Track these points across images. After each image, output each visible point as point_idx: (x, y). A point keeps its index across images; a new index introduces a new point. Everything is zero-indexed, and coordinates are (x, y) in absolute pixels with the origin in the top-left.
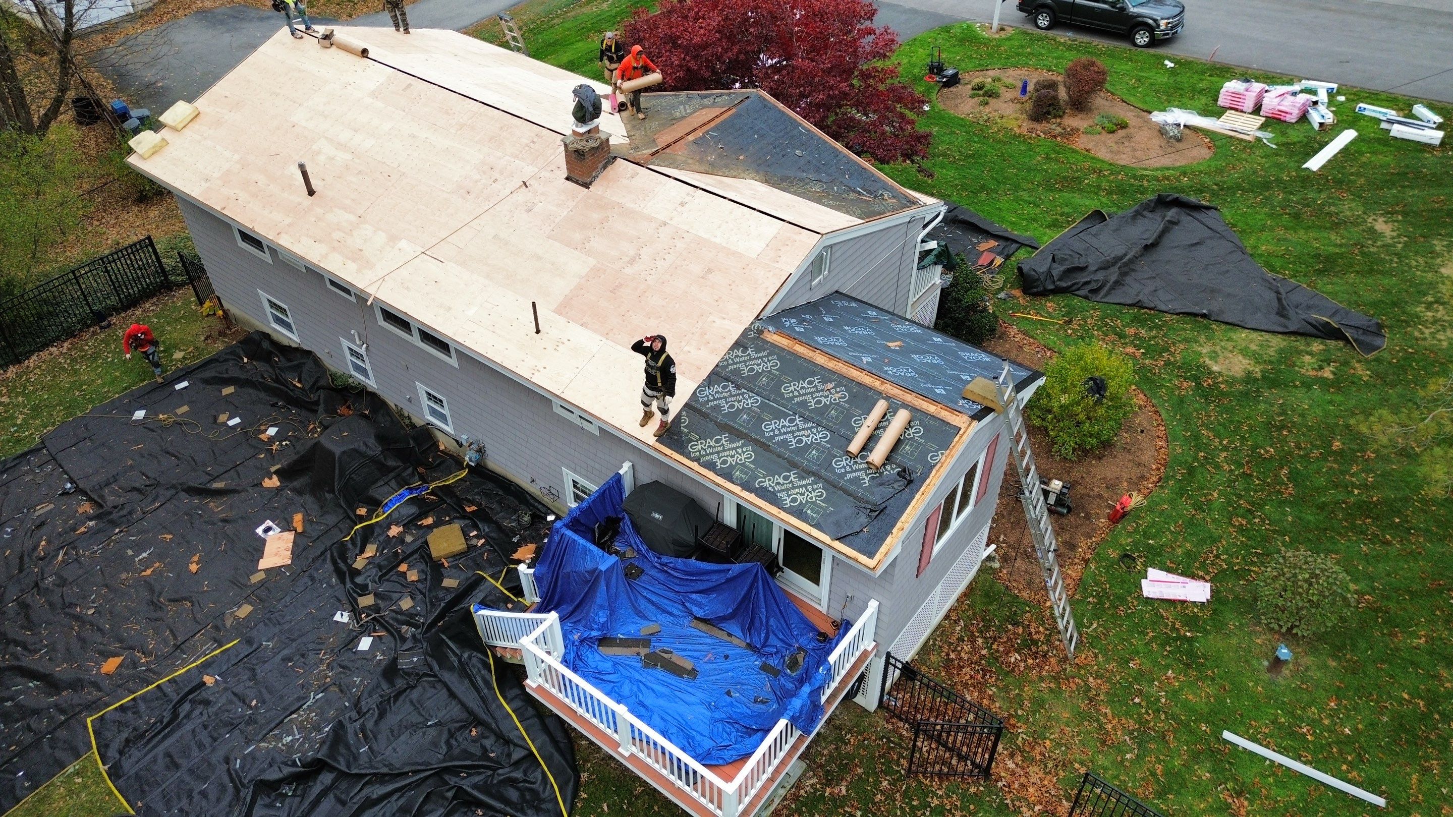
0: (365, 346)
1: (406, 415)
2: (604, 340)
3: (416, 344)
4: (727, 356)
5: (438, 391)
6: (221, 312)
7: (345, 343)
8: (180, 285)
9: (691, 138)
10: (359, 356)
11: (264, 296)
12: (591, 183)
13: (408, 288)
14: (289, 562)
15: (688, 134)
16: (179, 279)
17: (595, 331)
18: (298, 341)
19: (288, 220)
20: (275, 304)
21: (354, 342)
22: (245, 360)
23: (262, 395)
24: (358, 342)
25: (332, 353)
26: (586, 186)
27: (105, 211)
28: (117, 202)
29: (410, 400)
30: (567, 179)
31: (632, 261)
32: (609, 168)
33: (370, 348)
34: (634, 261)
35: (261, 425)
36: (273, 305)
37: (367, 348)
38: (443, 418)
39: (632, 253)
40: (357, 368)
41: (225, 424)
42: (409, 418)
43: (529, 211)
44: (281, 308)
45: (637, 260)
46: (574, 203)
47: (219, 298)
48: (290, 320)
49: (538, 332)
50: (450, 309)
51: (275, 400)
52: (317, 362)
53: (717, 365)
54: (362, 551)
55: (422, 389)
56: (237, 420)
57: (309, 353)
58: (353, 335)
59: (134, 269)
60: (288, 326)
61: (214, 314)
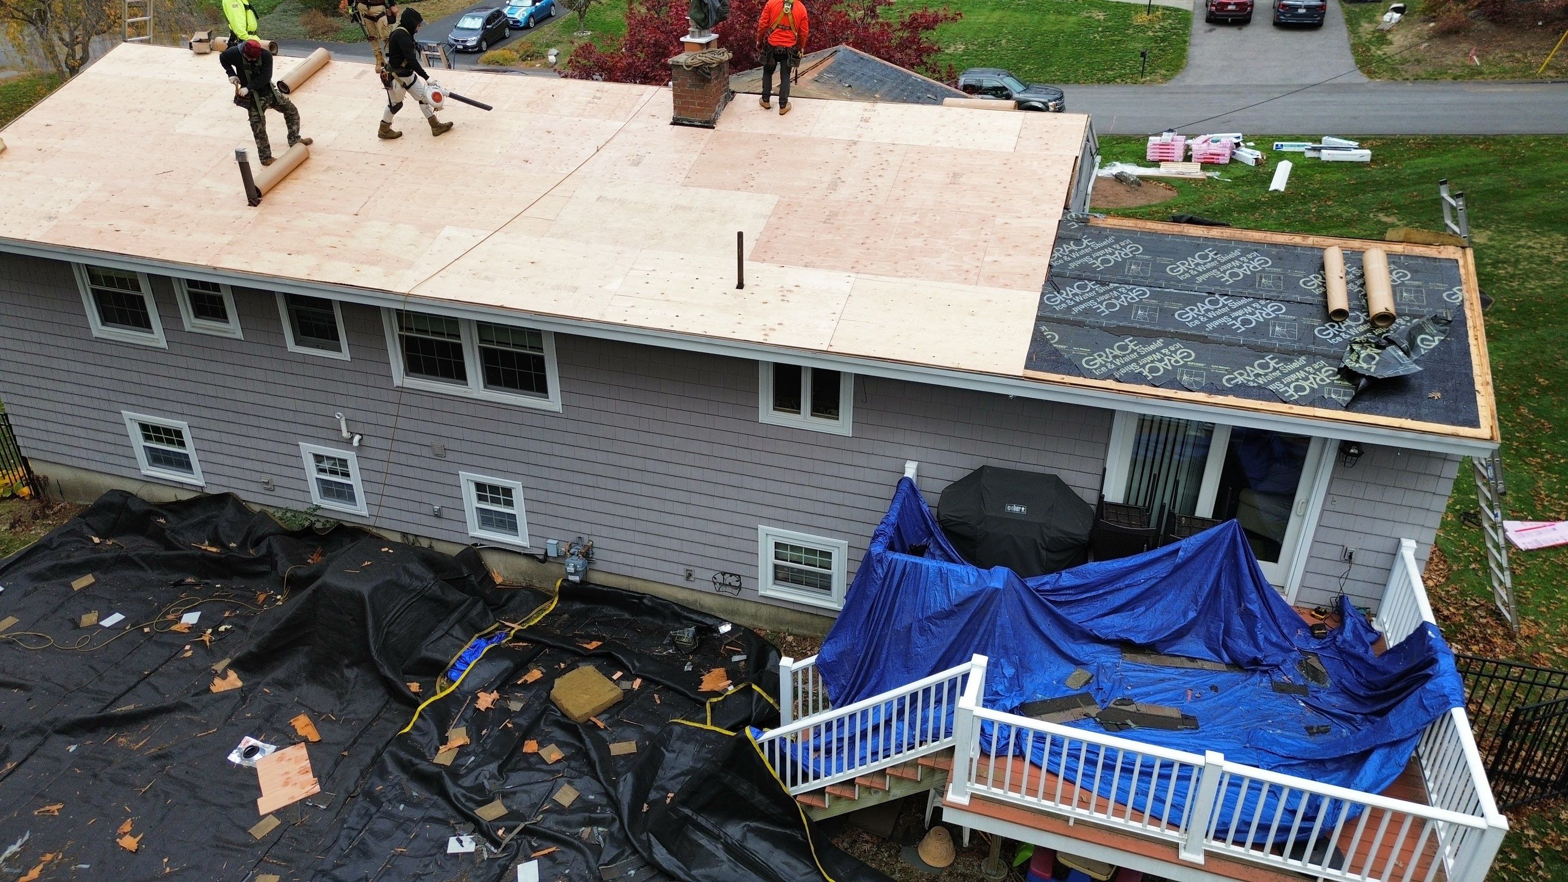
0: (358, 438)
1: (426, 544)
2: (853, 275)
3: (475, 396)
4: (1056, 254)
5: (505, 474)
6: (28, 487)
7: (310, 449)
9: (808, 77)
10: (340, 466)
11: (131, 421)
12: (714, 121)
14: (317, 788)
17: (833, 268)
18: (202, 483)
19: (226, 239)
20: (156, 429)
21: (336, 440)
22: (96, 540)
23: (152, 575)
24: (345, 435)
25: (276, 481)
26: (709, 124)
29: (437, 513)
30: (676, 122)
31: (833, 186)
32: (730, 104)
33: (364, 440)
34: (836, 185)
35: (167, 613)
36: (152, 432)
37: (360, 441)
38: (509, 523)
39: (827, 178)
40: (331, 490)
41: (97, 626)
42: (431, 548)
43: (636, 163)
44: (168, 431)
45: (841, 184)
46: (702, 146)
47: (26, 461)
48: (188, 448)
49: (740, 286)
50: (575, 289)
51: (175, 577)
52: (240, 506)
53: (1050, 266)
54: (444, 741)
55: (468, 481)
56: (117, 617)
57: (223, 499)
58: (337, 426)
60: (181, 462)
61: (13, 496)
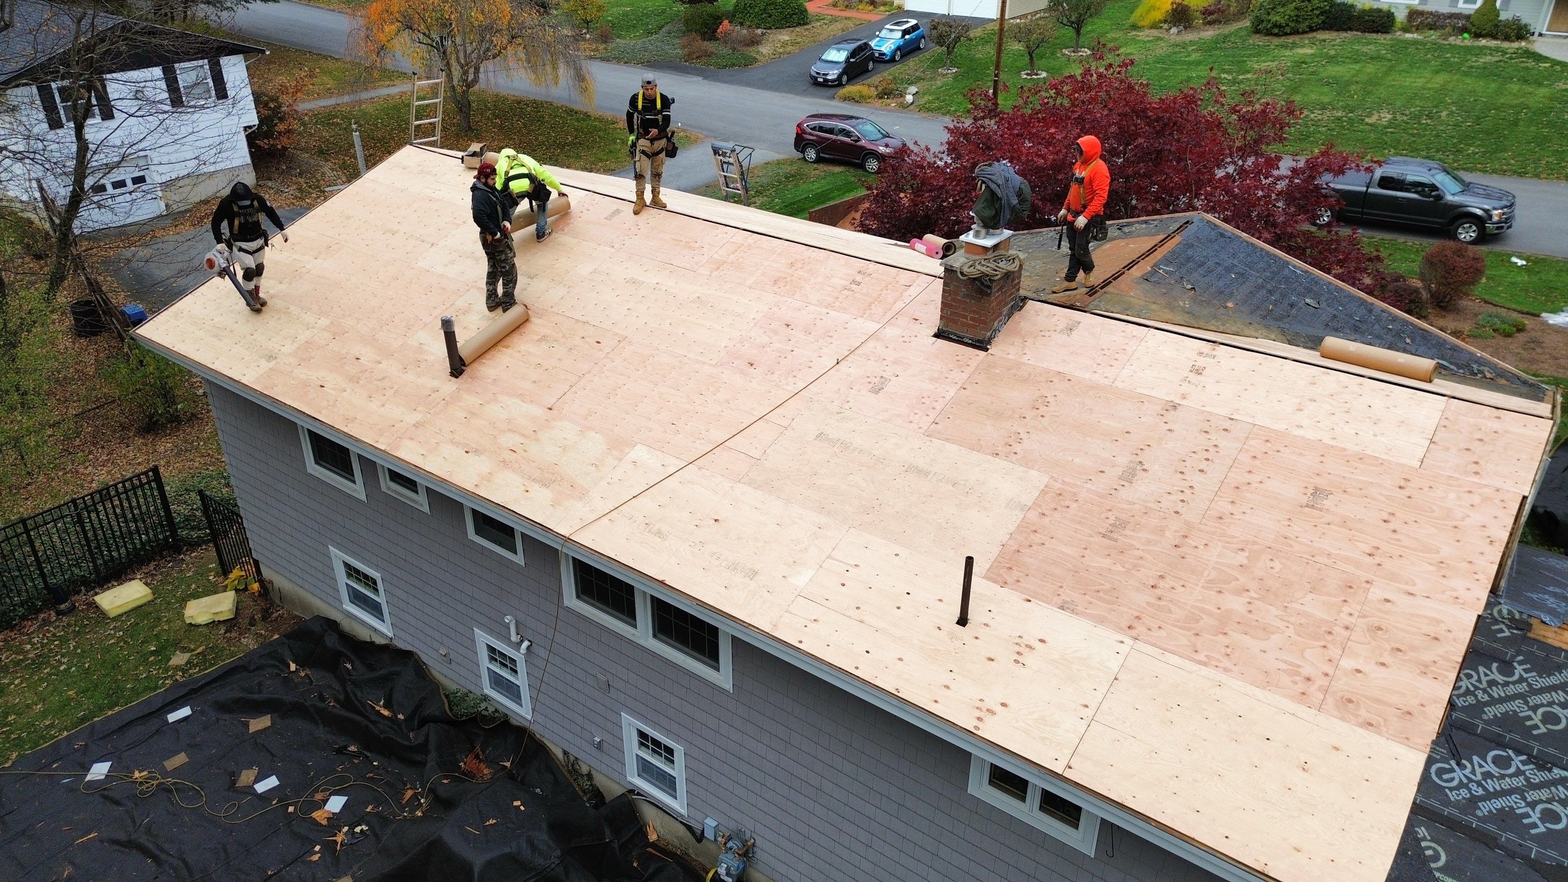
0: (526, 644)
1: (585, 770)
2: (1128, 641)
3: (642, 642)
4: (1465, 683)
5: (668, 732)
6: (256, 586)
7: (483, 638)
8: (193, 545)
9: (1136, 272)
10: (509, 664)
11: (338, 556)
12: (989, 342)
13: (659, 533)
15: (1130, 266)
16: (194, 534)
17: (1100, 620)
18: (390, 635)
19: (417, 417)
20: (357, 571)
21: (506, 639)
22: (293, 667)
23: (321, 732)
24: (514, 638)
25: (452, 655)
26: (981, 345)
27: (94, 445)
28: (114, 432)
29: (599, 746)
30: (937, 336)
31: (1129, 476)
32: (1017, 316)
33: (532, 648)
34: (1134, 475)
35: (316, 790)
36: (352, 572)
37: (528, 648)
38: (668, 783)
39: (1123, 460)
40: (497, 681)
41: (250, 790)
42: (590, 776)
43: (877, 390)
44: (366, 577)
45: (1140, 474)
46: (965, 376)
47: (256, 563)
48: (381, 599)
49: (963, 621)
50: (755, 573)
51: (340, 741)
52: (420, 670)
53: (1451, 704)
55: (630, 725)
56: (272, 782)
57: (407, 656)
58: (507, 627)
59: (126, 522)
60: (375, 609)
61: (246, 589)
